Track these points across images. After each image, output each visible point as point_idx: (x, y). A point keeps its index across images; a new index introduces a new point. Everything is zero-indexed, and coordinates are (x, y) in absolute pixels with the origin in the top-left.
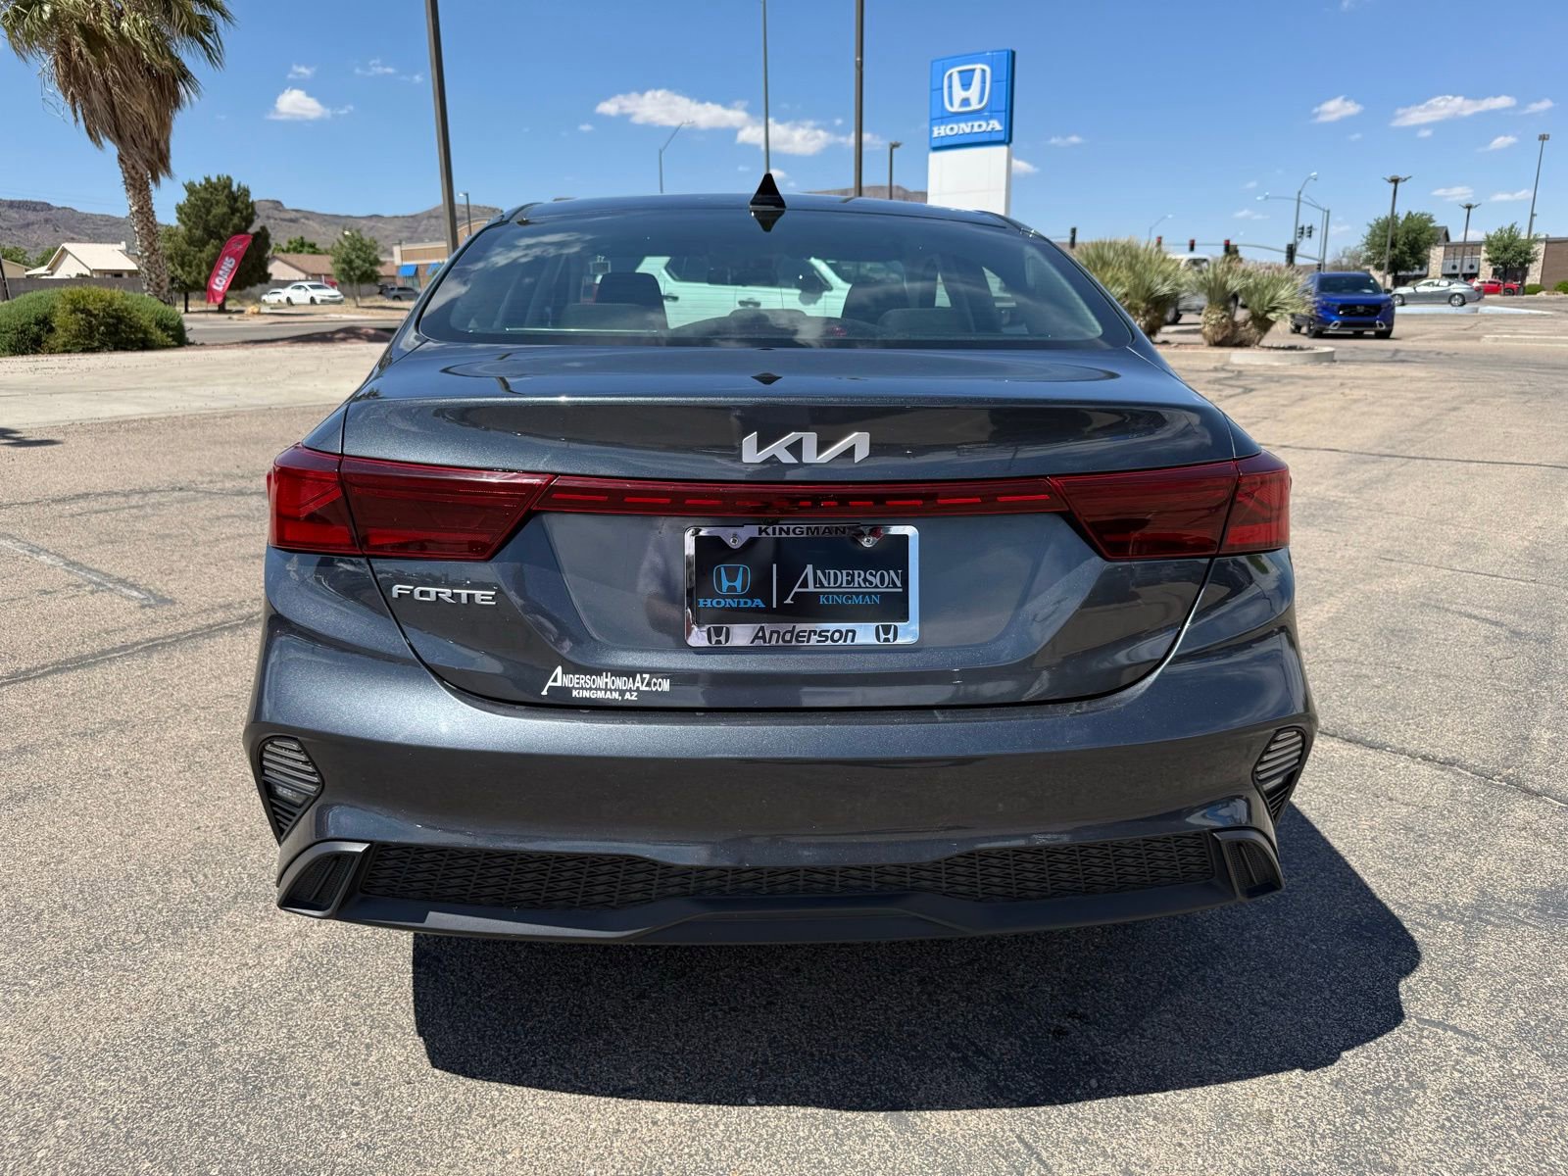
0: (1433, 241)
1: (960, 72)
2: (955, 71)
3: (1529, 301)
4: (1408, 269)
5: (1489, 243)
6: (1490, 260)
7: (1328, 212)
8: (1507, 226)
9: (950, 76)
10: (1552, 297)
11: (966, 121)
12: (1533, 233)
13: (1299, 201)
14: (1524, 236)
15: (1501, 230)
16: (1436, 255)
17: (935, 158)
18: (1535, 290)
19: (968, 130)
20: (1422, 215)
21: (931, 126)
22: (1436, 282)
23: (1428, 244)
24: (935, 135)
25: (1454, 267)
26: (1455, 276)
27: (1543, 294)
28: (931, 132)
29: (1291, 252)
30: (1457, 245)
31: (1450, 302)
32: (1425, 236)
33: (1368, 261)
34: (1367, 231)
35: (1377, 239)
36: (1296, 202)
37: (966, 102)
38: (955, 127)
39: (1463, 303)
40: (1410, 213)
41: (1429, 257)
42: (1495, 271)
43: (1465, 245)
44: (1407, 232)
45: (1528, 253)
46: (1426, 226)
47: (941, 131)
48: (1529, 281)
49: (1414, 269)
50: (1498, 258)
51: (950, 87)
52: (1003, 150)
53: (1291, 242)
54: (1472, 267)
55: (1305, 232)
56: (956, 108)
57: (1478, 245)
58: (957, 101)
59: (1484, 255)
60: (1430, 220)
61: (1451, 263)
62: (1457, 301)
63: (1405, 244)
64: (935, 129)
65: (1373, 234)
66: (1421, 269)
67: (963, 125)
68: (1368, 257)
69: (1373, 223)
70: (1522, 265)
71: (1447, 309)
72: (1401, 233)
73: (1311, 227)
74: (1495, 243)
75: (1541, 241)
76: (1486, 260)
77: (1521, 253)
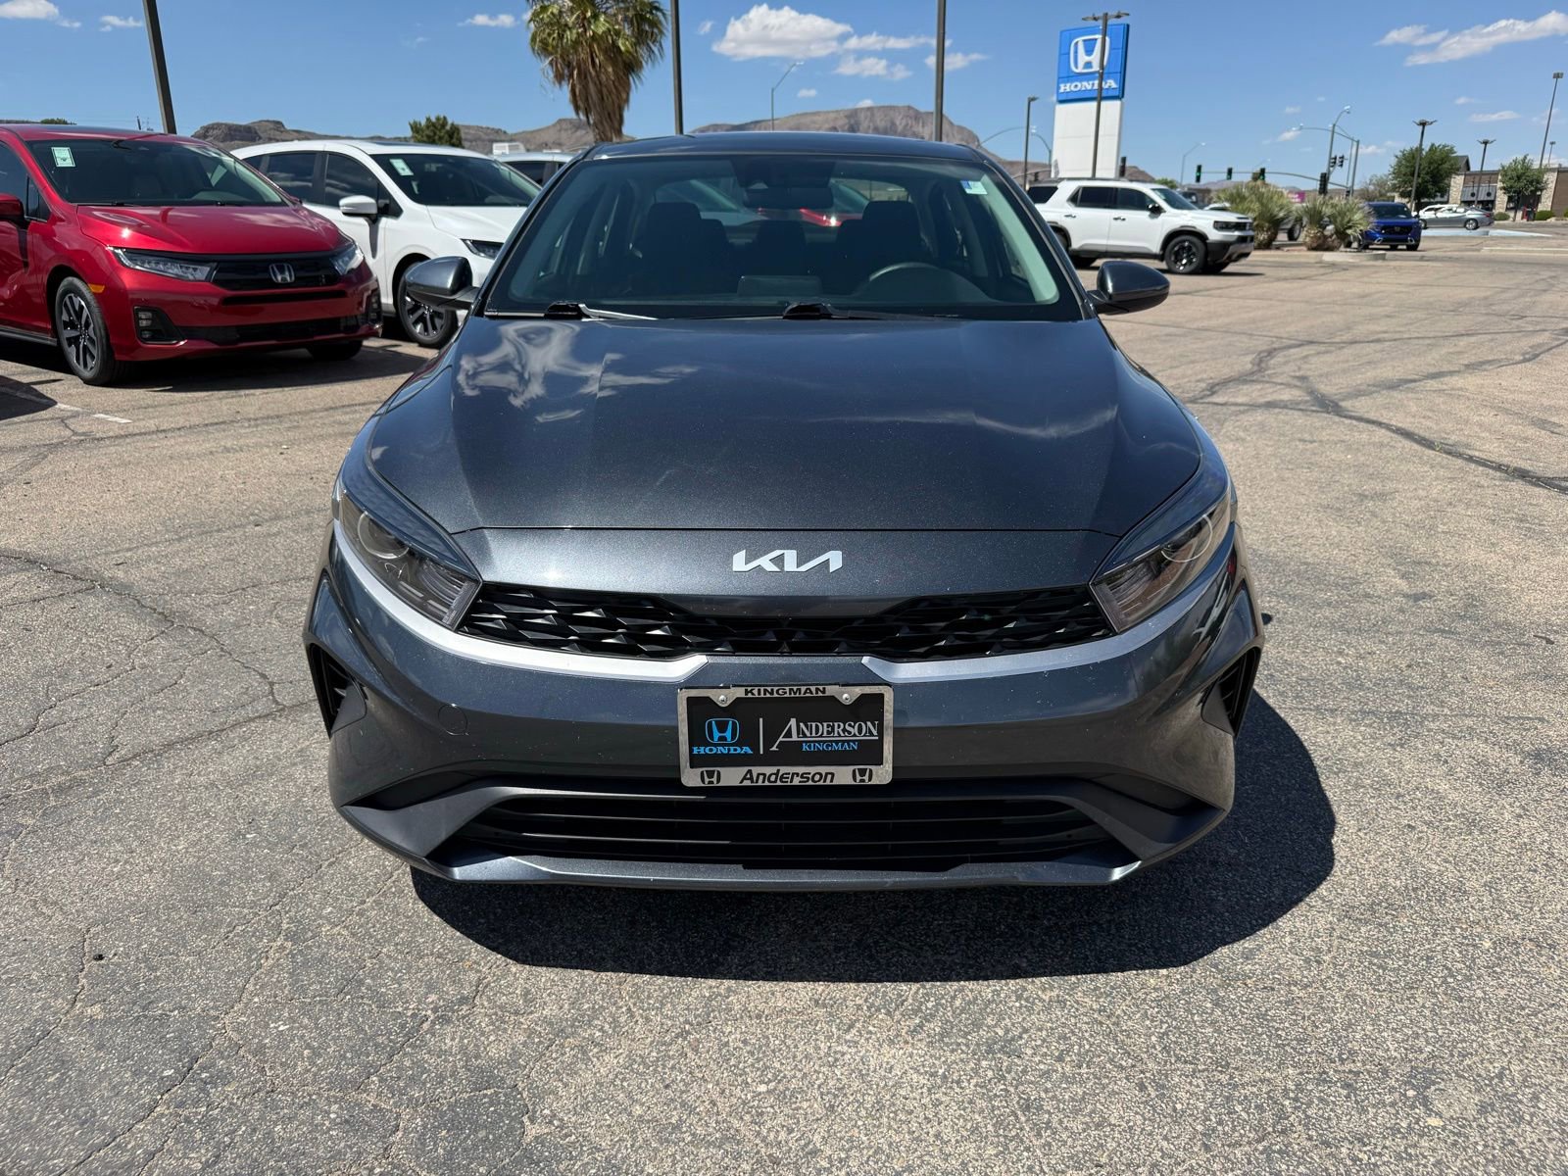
0: (1455, 171)
1: (1085, 41)
2: (1080, 40)
3: (1538, 226)
4: (1429, 196)
5: (1504, 171)
6: (1504, 188)
7: (1358, 142)
8: (1520, 157)
9: (1077, 43)
10: (1560, 222)
11: (1088, 81)
12: (1545, 162)
13: (1333, 132)
14: (1536, 165)
15: (1515, 161)
16: (1457, 183)
17: (1061, 109)
18: (1545, 216)
19: (1089, 87)
20: (1444, 146)
21: (1058, 84)
22: (1454, 207)
23: (1449, 174)
24: (1062, 90)
25: (1473, 195)
26: (1472, 202)
27: (1552, 220)
28: (1059, 88)
29: (1324, 179)
30: (1475, 174)
31: (1465, 226)
32: (1446, 166)
33: (1394, 188)
34: (1394, 161)
35: (1402, 169)
36: (1330, 134)
37: (1088, 65)
38: (1079, 84)
39: (1476, 228)
40: (1433, 145)
41: (1449, 186)
42: (1510, 199)
43: (1482, 173)
44: (1430, 163)
45: (1538, 182)
46: (1447, 156)
47: (1067, 88)
48: (1541, 208)
49: (1435, 196)
50: (1511, 187)
51: (1076, 52)
52: (1118, 103)
53: (1325, 171)
54: (1489, 194)
55: (1335, 162)
56: (1080, 70)
57: (1495, 173)
58: (1081, 64)
59: (1500, 185)
60: (1452, 151)
61: (1470, 190)
62: (1471, 225)
63: (1427, 173)
64: (1062, 86)
65: (1399, 164)
66: (1442, 196)
67: (1085, 83)
68: (1394, 185)
69: (1399, 154)
70: (1533, 192)
71: (1462, 232)
72: (1425, 164)
73: (1342, 157)
74: (1509, 173)
75: (1552, 170)
76: (1501, 189)
77: (1531, 182)
